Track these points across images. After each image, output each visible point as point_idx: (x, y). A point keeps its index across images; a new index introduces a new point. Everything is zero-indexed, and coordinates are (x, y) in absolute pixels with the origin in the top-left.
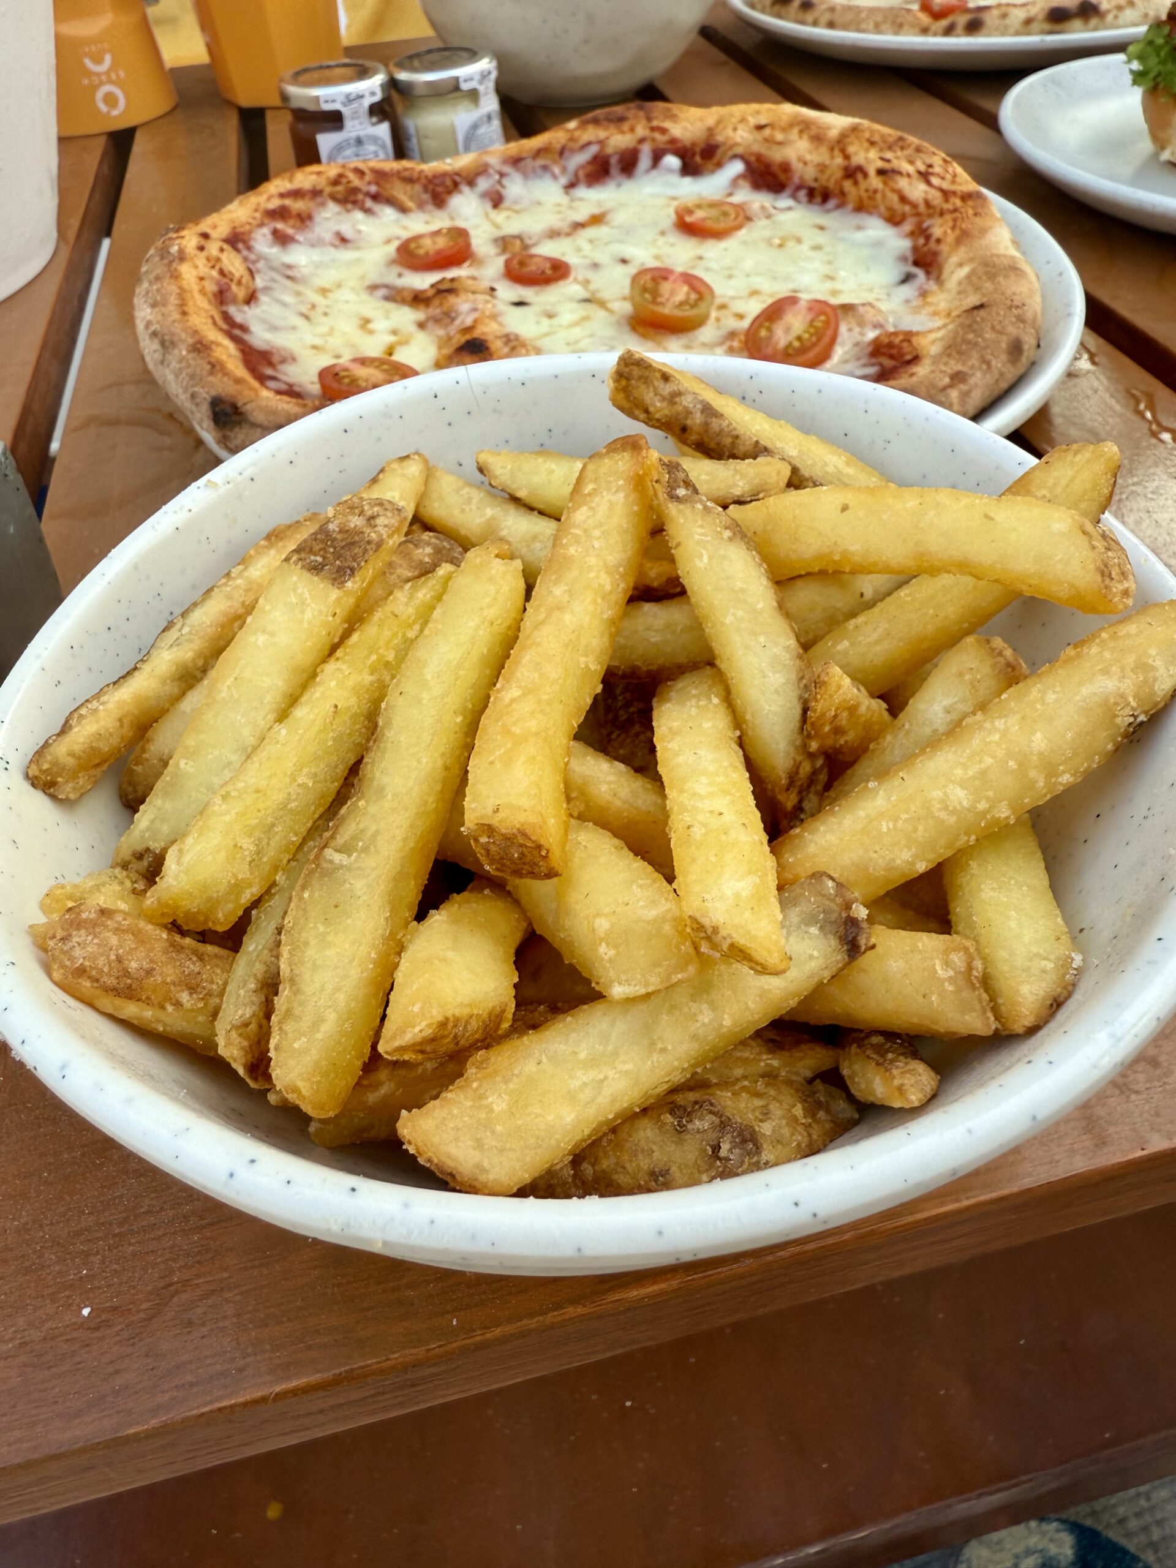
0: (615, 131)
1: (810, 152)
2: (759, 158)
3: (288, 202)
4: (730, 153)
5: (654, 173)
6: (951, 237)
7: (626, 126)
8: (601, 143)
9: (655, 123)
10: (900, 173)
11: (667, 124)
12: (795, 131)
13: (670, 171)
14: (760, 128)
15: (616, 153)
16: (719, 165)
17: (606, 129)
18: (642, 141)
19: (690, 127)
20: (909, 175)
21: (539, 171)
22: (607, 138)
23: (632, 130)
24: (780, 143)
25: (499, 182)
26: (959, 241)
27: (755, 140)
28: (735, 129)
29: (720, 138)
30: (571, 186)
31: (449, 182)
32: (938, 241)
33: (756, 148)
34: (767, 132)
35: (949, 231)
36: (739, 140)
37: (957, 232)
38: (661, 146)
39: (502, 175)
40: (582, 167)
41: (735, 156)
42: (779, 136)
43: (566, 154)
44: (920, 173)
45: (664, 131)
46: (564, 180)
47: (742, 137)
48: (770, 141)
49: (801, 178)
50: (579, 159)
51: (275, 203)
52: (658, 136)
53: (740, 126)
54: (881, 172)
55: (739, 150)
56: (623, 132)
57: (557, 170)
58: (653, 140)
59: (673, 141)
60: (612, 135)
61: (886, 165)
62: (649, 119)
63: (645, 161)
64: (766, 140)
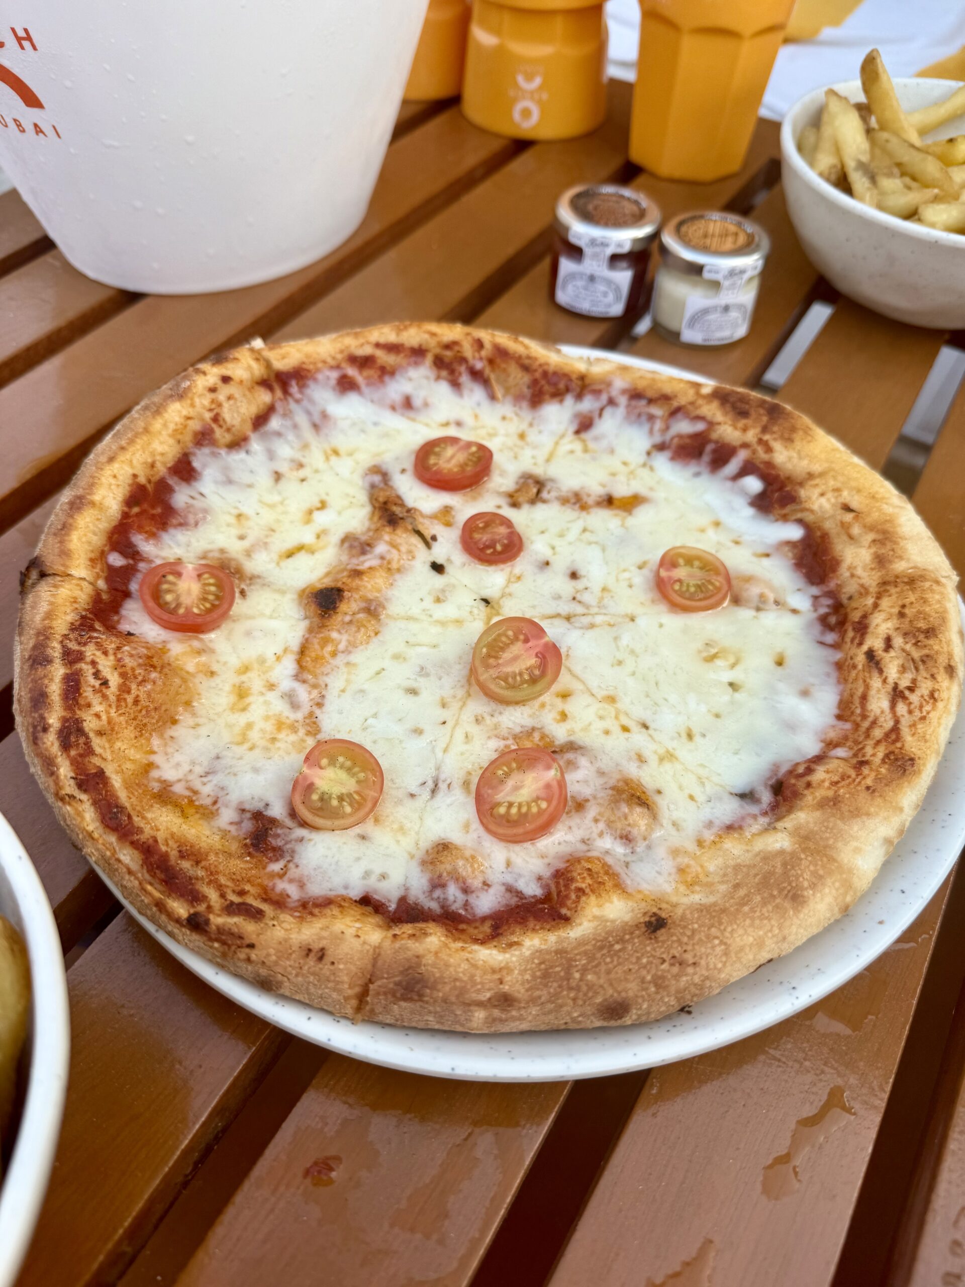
0: (730, 422)
1: (864, 568)
2: (825, 536)
3: (380, 354)
4: (799, 515)
5: (729, 484)
6: (820, 793)
7: (742, 423)
8: (711, 424)
9: (766, 437)
10: (881, 671)
11: (777, 446)
12: (871, 536)
13: (743, 492)
14: (847, 508)
15: (717, 442)
16: (785, 518)
17: (726, 414)
18: (745, 445)
19: (795, 461)
20: (885, 681)
21: (644, 418)
22: (719, 424)
23: (745, 430)
24: (851, 537)
25: (602, 410)
26: (822, 804)
27: (833, 517)
28: (822, 495)
29: (803, 493)
30: (661, 447)
31: (562, 386)
32: (809, 785)
33: (828, 525)
34: (849, 517)
35: (827, 784)
36: (815, 507)
37: (830, 793)
38: (757, 462)
39: (611, 402)
40: (680, 436)
41: (800, 522)
42: (856, 530)
43: (679, 416)
44: (896, 687)
45: (769, 449)
46: (658, 439)
47: (821, 507)
48: (845, 527)
49: (838, 586)
50: (684, 427)
51: (368, 350)
52: (760, 451)
53: (830, 495)
54: (870, 655)
55: (809, 518)
56: (736, 428)
57: (658, 425)
58: (754, 452)
59: (770, 464)
60: (725, 423)
61: (880, 653)
62: (765, 430)
63: (733, 466)
64: (843, 524)
